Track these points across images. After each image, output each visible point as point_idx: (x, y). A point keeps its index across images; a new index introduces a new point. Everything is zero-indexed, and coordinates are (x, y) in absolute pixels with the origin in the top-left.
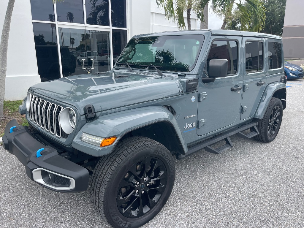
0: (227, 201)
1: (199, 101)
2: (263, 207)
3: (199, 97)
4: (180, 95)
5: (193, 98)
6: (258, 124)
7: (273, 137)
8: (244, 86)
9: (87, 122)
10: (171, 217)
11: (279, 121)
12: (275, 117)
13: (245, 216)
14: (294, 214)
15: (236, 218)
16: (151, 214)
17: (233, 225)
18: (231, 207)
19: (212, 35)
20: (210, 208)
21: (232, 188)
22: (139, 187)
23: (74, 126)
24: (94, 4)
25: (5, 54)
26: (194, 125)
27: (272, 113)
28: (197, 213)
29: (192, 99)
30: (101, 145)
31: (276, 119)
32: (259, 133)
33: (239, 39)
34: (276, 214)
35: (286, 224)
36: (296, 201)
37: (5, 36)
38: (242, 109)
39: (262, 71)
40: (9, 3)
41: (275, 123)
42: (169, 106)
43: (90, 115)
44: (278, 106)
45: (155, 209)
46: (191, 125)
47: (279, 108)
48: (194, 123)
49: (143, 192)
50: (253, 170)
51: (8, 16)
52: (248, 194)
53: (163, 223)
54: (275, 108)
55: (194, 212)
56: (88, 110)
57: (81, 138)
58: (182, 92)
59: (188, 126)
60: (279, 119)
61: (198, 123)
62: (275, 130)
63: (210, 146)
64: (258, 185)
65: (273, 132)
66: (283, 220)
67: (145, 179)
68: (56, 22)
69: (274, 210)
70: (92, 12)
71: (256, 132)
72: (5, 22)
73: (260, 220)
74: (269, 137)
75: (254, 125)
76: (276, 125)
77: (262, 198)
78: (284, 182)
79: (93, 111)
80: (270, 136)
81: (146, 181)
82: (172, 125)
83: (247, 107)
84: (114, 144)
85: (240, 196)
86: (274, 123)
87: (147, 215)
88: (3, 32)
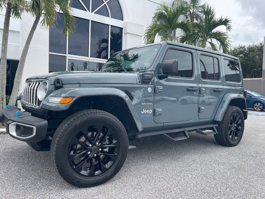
0: (177, 178)
1: (155, 92)
2: (208, 184)
3: (154, 89)
4: (137, 84)
5: (150, 90)
6: (217, 126)
7: (235, 142)
8: (200, 89)
9: (55, 90)
10: (122, 184)
11: (241, 128)
12: (236, 124)
13: (189, 189)
14: (237, 191)
15: (180, 189)
16: (102, 177)
17: (175, 193)
18: (178, 182)
19: (167, 44)
20: (159, 181)
21: (185, 171)
22: (91, 148)
23: (45, 94)
24: (100, 46)
25: (22, 70)
26: (151, 112)
27: (232, 118)
28: (146, 183)
29: (148, 89)
30: (60, 103)
31: (238, 126)
32: (217, 133)
33: (193, 51)
34: (220, 190)
35: (226, 196)
36: (242, 183)
37: (23, 57)
38: (199, 109)
39: (219, 81)
40: (30, 34)
41: (237, 129)
42: (127, 92)
43: (58, 85)
44: (237, 114)
45: (106, 173)
46: (147, 112)
47: (239, 116)
48: (151, 110)
49: (95, 155)
50: (209, 162)
51: (28, 43)
52: (198, 176)
53: (113, 186)
54: (235, 115)
55: (143, 182)
56: (57, 81)
57: (48, 101)
58: (139, 82)
59: (144, 111)
60: (241, 127)
61: (154, 111)
62: (237, 136)
63: (167, 134)
64: (210, 171)
65: (236, 138)
66: (224, 194)
67: (97, 143)
68: (67, 55)
69: (218, 187)
70: (98, 51)
71: (215, 132)
72: (25, 47)
73: (202, 192)
74: (230, 140)
75: (214, 126)
76: (239, 132)
77: (210, 179)
78: (235, 171)
79: (61, 82)
80: (232, 140)
81: (99, 145)
82: (125, 102)
83: (204, 108)
84: (70, 103)
85: (190, 176)
86: (235, 129)
87: (98, 177)
88: (22, 54)
